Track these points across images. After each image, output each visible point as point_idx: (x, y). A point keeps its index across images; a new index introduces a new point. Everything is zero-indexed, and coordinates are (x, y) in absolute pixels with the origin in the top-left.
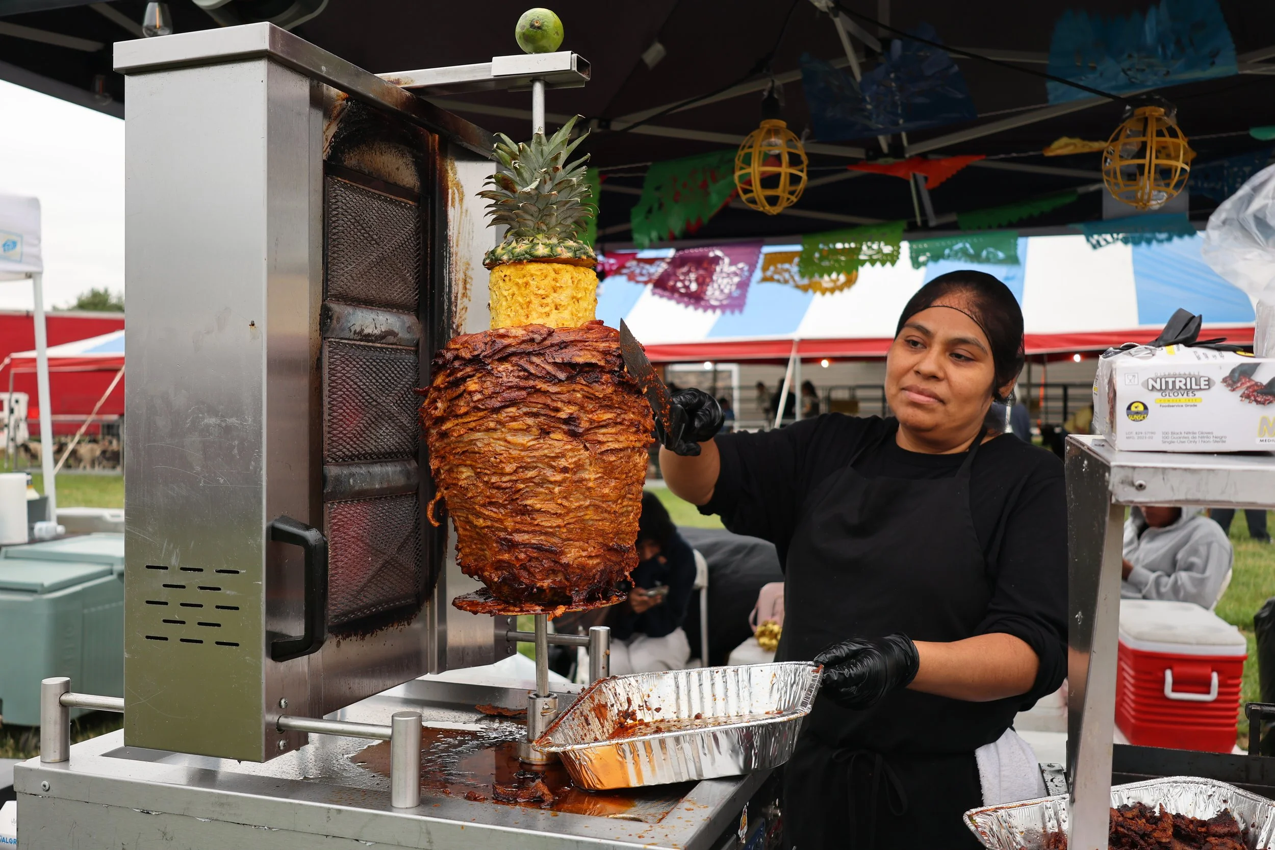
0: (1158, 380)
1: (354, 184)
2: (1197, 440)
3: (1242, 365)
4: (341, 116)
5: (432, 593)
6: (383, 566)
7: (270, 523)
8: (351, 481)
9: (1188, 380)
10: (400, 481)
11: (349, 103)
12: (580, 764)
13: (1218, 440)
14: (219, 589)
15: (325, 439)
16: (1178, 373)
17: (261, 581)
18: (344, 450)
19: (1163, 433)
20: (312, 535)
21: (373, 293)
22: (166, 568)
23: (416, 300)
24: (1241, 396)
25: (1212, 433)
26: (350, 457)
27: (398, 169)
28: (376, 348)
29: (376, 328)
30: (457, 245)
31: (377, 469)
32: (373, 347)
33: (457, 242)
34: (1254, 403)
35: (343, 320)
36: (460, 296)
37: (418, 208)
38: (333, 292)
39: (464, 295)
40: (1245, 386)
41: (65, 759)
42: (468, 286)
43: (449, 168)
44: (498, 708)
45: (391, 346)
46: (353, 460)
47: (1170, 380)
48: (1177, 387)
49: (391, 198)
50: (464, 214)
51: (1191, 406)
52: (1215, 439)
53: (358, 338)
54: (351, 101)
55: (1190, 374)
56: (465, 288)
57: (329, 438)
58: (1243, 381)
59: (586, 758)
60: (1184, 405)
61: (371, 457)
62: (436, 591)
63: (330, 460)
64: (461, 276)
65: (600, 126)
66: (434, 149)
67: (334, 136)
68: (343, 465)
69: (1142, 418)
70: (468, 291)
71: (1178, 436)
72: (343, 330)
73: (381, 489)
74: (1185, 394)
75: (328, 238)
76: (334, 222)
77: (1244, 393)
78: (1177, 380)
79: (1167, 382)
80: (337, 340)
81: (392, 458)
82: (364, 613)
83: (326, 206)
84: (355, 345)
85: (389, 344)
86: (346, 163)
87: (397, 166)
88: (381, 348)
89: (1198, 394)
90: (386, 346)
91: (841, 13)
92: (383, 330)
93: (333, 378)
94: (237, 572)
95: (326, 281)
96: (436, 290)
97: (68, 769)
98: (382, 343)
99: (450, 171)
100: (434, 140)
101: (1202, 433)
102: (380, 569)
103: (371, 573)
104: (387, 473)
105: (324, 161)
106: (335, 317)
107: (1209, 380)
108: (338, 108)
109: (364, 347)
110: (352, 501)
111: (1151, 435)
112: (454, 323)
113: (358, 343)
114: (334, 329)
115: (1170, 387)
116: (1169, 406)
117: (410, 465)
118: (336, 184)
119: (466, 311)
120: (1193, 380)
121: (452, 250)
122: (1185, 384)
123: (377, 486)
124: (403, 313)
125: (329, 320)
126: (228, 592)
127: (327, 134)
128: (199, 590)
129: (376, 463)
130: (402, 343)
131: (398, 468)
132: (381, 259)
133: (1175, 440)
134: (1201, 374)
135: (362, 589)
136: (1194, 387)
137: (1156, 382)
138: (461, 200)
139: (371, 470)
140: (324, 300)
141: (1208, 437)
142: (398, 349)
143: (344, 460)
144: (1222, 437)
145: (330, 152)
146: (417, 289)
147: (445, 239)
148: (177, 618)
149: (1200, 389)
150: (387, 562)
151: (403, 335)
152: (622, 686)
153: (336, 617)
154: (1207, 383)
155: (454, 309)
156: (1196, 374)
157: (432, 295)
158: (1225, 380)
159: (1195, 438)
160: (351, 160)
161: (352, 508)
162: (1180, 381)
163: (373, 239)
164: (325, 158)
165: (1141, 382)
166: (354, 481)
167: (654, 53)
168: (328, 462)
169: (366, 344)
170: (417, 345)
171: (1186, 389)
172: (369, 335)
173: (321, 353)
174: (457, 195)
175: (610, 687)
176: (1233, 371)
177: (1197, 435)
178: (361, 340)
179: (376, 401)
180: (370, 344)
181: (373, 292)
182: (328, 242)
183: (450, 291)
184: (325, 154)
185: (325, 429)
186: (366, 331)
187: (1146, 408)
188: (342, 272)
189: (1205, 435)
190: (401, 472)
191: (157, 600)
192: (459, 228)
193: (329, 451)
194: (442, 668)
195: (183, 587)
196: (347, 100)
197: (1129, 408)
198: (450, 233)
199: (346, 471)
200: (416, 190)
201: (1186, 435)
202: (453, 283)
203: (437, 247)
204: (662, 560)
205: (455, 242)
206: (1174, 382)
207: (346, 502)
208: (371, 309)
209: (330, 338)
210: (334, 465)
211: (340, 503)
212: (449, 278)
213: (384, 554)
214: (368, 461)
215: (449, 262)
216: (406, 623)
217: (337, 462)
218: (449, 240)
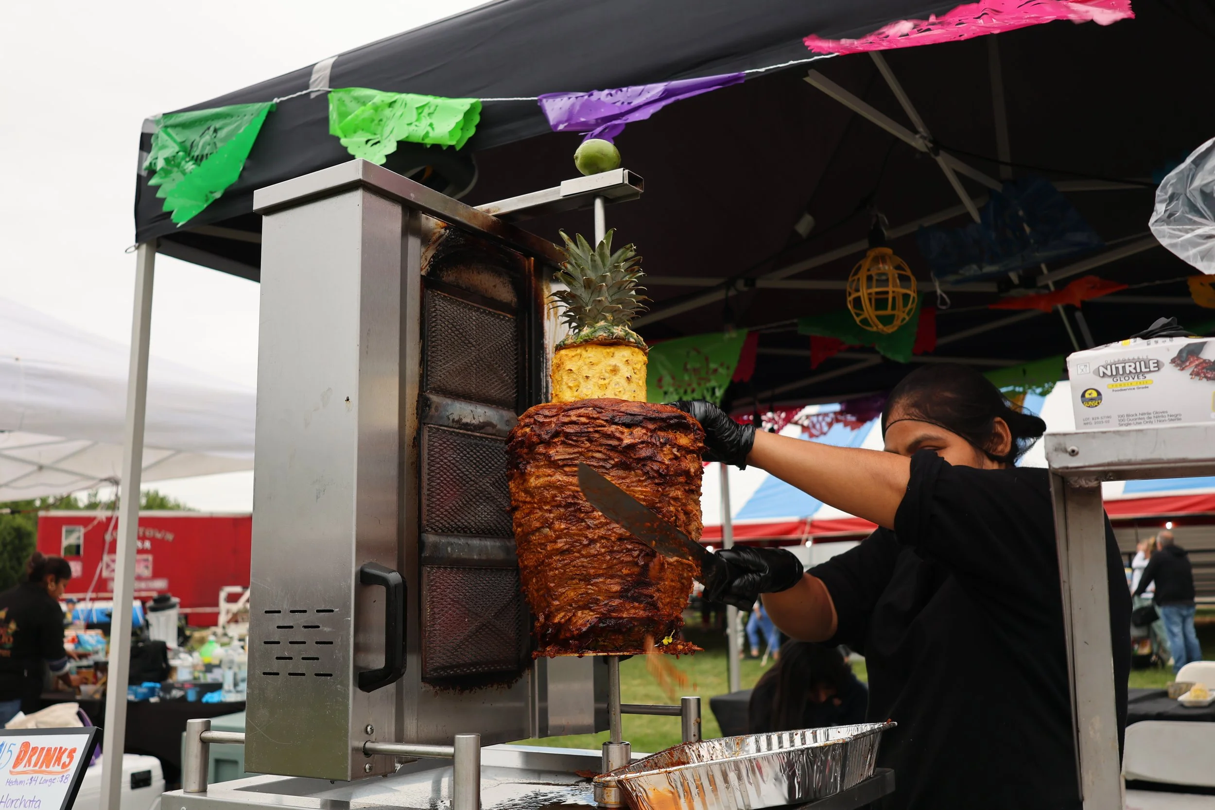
0: (1109, 367)
1: (453, 297)
2: (1152, 420)
3: (1189, 345)
4: (440, 241)
5: (533, 663)
6: (480, 628)
7: (360, 567)
8: (449, 549)
9: (1138, 364)
10: (501, 555)
11: (448, 231)
12: (637, 796)
13: (1172, 418)
14: (318, 627)
15: (424, 511)
16: (1127, 358)
17: (350, 617)
18: (443, 522)
19: (1119, 416)
22: (279, 612)
23: (513, 397)
24: (1191, 374)
25: (1167, 412)
26: (448, 529)
27: (495, 286)
28: (476, 437)
29: (474, 419)
31: (475, 542)
32: (472, 435)
34: (1205, 380)
35: (441, 409)
37: (516, 320)
38: (433, 386)
40: (1194, 364)
41: (203, 790)
43: (544, 287)
45: (490, 436)
46: (451, 531)
47: (1120, 366)
48: (1128, 372)
49: (489, 311)
50: (559, 326)
51: (1143, 388)
52: (1170, 418)
53: (457, 426)
54: (450, 229)
55: (1138, 358)
57: (428, 510)
58: (1192, 359)
59: (642, 790)
60: (1136, 388)
61: (471, 532)
62: (536, 661)
63: (430, 530)
65: (746, 285)
66: (529, 271)
67: (433, 257)
68: (442, 535)
69: (1096, 404)
71: (1133, 418)
72: (442, 418)
73: (480, 560)
74: (1136, 377)
75: (428, 340)
76: (434, 327)
77: (1193, 371)
78: (1127, 365)
79: (1117, 368)
80: (436, 427)
81: (490, 533)
82: (463, 671)
84: (454, 432)
85: (488, 434)
86: (444, 279)
87: (494, 284)
88: (481, 438)
89: (1148, 376)
90: (485, 436)
91: (941, 152)
92: (481, 421)
93: (432, 458)
94: (332, 611)
95: (423, 375)
96: (534, 390)
97: (206, 796)
98: (481, 433)
99: (544, 290)
100: (530, 264)
101: (1157, 413)
102: (476, 631)
103: (467, 632)
104: (486, 547)
105: (422, 276)
106: (433, 407)
107: (1158, 362)
108: (437, 235)
109: (463, 435)
110: (452, 568)
111: (1107, 419)
113: (457, 431)
114: (432, 417)
115: (1121, 372)
116: (1121, 390)
117: (510, 542)
118: (436, 296)
120: (1143, 363)
121: (548, 356)
122: (1135, 368)
123: (475, 557)
124: (503, 409)
125: (427, 408)
126: (325, 629)
127: (426, 254)
128: (303, 629)
129: (475, 537)
130: (500, 434)
131: (498, 544)
132: (476, 361)
133: (1132, 422)
134: (1150, 357)
135: (459, 647)
136: (1143, 369)
137: (1107, 369)
138: (555, 313)
139: (470, 542)
140: (421, 391)
141: (1163, 417)
142: (496, 439)
143: (443, 531)
144: (1177, 415)
145: (429, 269)
146: (515, 388)
147: (542, 346)
148: (286, 655)
149: (1150, 371)
150: (484, 625)
151: (501, 426)
152: (706, 749)
153: (435, 670)
154: (1156, 365)
156: (1145, 357)
157: (530, 394)
158: (1173, 361)
159: (1150, 418)
160: (449, 277)
161: (452, 575)
162: (1130, 366)
164: (423, 273)
165: (1092, 371)
166: (452, 549)
167: (805, 225)
168: (427, 530)
169: (465, 432)
171: (1136, 372)
172: (467, 424)
173: (420, 433)
174: (552, 310)
175: (694, 748)
176: (1181, 352)
177: (1152, 415)
178: (460, 428)
179: (473, 481)
180: (470, 433)
181: (471, 388)
182: (428, 343)
183: (547, 392)
184: (424, 270)
185: (424, 502)
186: (464, 420)
187: (1099, 394)
188: (440, 368)
189: (1160, 415)
190: (499, 547)
191: (272, 640)
192: (554, 338)
193: (428, 521)
195: (291, 627)
196: (446, 228)
197: (1083, 395)
198: (545, 341)
199: (444, 540)
200: (513, 304)
201: (1141, 417)
202: (550, 384)
203: (534, 354)
204: (837, 702)
206: (1124, 368)
207: (445, 568)
208: (469, 403)
209: (429, 424)
210: (433, 534)
211: (439, 568)
212: (546, 380)
213: (480, 617)
214: (468, 535)
215: (546, 367)
216: (506, 686)
217: (436, 531)
218: (546, 348)
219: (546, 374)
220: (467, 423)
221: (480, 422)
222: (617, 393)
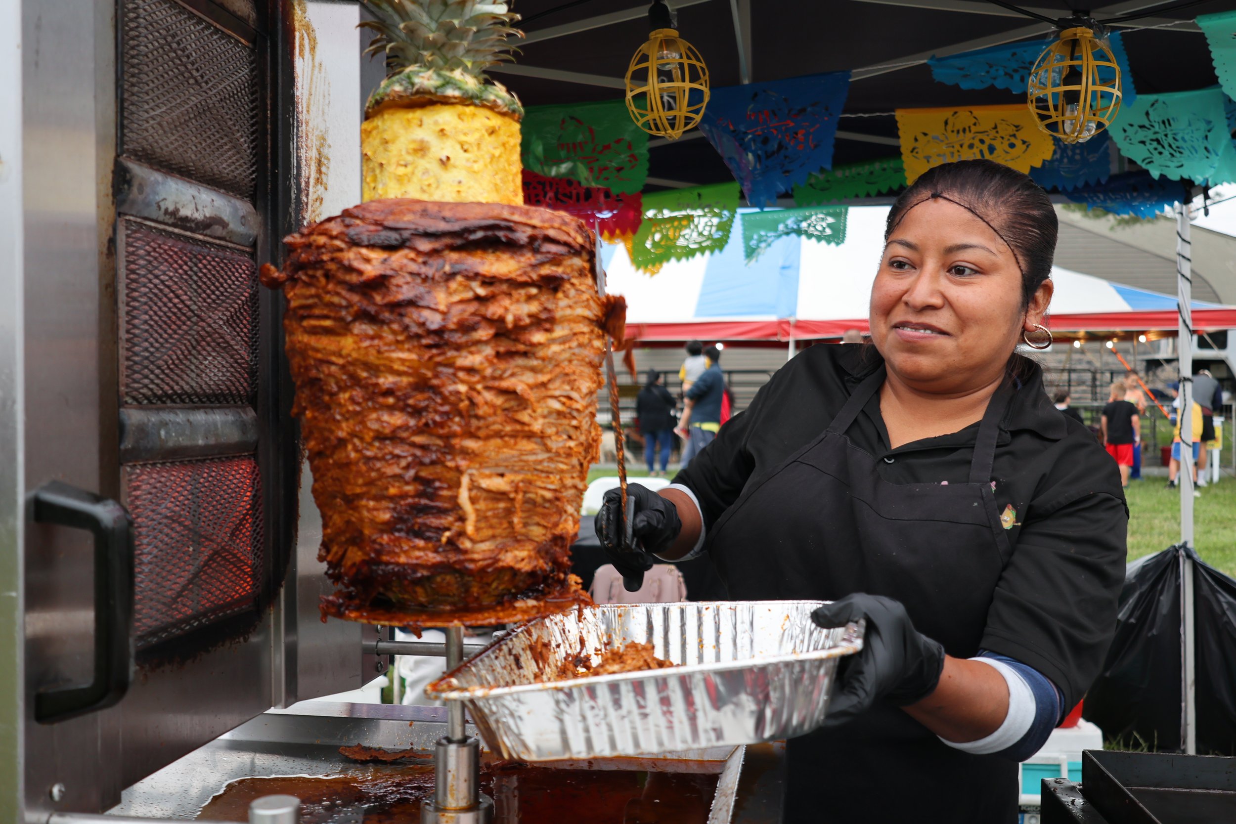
5: (278, 594)
6: (211, 558)
7: (32, 493)
8: (163, 433)
10: (233, 436)
15: (122, 368)
17: (16, 590)
18: (151, 386)
20: (106, 512)
21: (191, 156)
23: (253, 179)
26: (159, 398)
28: (196, 239)
29: (197, 210)
30: (308, 111)
31: (200, 417)
32: (192, 238)
33: (308, 107)
35: (147, 190)
36: (312, 181)
37: (253, 51)
38: (131, 146)
39: (318, 181)
42: (323, 169)
44: (370, 749)
45: (217, 242)
46: (164, 402)
49: (216, 28)
50: (317, 70)
53: (170, 222)
56: (320, 172)
57: (128, 368)
61: (191, 400)
62: (282, 591)
63: (130, 400)
64: (313, 154)
68: (149, 409)
70: (323, 176)
72: (148, 205)
73: (206, 447)
75: (123, 62)
76: (132, 38)
80: (139, 220)
81: (220, 402)
82: (182, 629)
83: (119, 12)
84: (164, 231)
85: (215, 238)
88: (205, 243)
90: (211, 240)
92: (208, 215)
93: (132, 276)
95: (121, 126)
96: (280, 169)
98: (206, 235)
99: (296, 7)
102: (206, 564)
103: (192, 569)
104: (215, 424)
106: (136, 184)
109: (178, 236)
110: (163, 464)
112: (304, 218)
113: (170, 229)
114: (133, 202)
117: (246, 414)
119: (321, 203)
121: (300, 118)
123: (201, 442)
124: (235, 197)
125: (126, 186)
129: (198, 408)
130: (234, 239)
131: (230, 418)
132: (202, 111)
135: (179, 594)
138: (313, 49)
139: (191, 418)
140: (118, 156)
142: (228, 247)
143: (150, 402)
146: (254, 164)
147: (290, 101)
150: (216, 553)
151: (236, 227)
153: (143, 637)
155: (304, 199)
157: (275, 176)
161: (164, 474)
163: (192, 77)
166: (167, 433)
168: (126, 402)
169: (182, 232)
170: (254, 245)
172: (186, 219)
173: (115, 231)
174: (306, 41)
178: (174, 225)
179: (198, 316)
180: (188, 234)
181: (193, 157)
182: (122, 68)
183: (299, 174)
185: (122, 353)
186: (185, 212)
188: (145, 116)
190: (233, 423)
192: (311, 88)
193: (127, 386)
194: (293, 696)
198: (298, 93)
199: (154, 418)
200: (251, 23)
202: (303, 163)
203: (280, 111)
205: (305, 105)
207: (154, 465)
208: (189, 182)
209: (126, 214)
210: (136, 408)
211: (145, 465)
212: (297, 156)
213: (212, 541)
214: (187, 406)
215: (297, 134)
216: (242, 639)
217: (140, 403)
218: (298, 103)
219: (297, 145)
220: (187, 217)
221: (205, 216)
222: (425, 188)
